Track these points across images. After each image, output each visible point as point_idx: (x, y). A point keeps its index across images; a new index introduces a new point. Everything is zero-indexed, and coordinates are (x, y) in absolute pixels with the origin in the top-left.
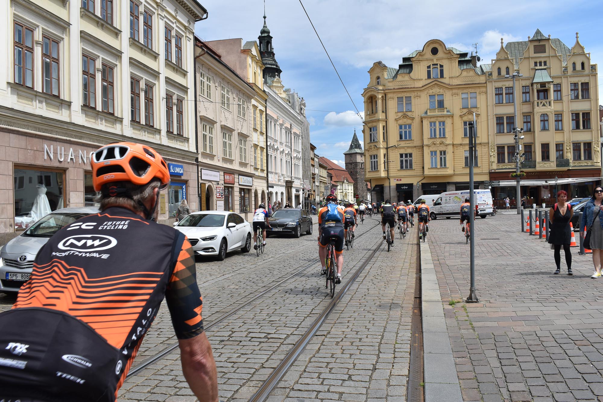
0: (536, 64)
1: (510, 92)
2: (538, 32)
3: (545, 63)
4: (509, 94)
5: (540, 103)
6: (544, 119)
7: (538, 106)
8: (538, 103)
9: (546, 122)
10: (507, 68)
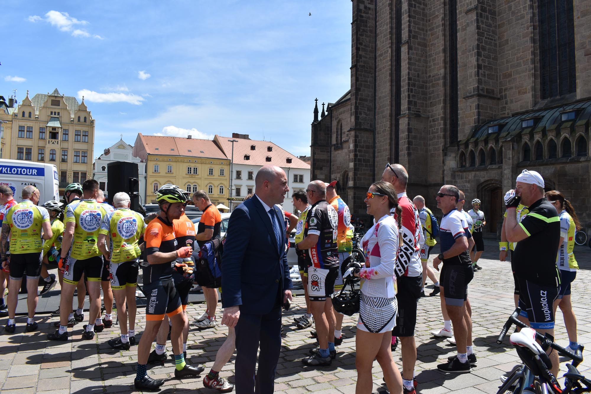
0: (52, 113)
1: (30, 130)
2: (56, 91)
3: (59, 114)
4: (30, 131)
5: (50, 141)
6: (53, 153)
7: (49, 143)
8: (49, 141)
9: (54, 155)
10: (30, 113)
